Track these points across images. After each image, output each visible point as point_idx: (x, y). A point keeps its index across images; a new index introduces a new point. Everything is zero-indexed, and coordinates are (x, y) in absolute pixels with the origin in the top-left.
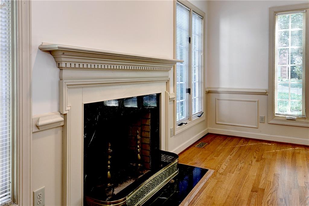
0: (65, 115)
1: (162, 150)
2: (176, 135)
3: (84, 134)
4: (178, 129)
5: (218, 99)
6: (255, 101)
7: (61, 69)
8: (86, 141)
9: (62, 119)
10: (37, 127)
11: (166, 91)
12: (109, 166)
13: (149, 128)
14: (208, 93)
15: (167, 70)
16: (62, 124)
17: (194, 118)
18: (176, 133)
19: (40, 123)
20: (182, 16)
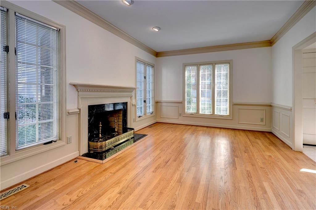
0: (80, 109)
1: (128, 127)
2: (137, 121)
3: (88, 117)
4: (138, 119)
5: (162, 106)
6: (177, 106)
7: (78, 92)
8: (89, 121)
9: (78, 111)
10: (69, 113)
11: (130, 101)
12: (100, 132)
13: (121, 118)
14: (157, 102)
15: (131, 92)
16: (79, 113)
17: (148, 114)
18: (136, 120)
19: (70, 112)
20: (141, 67)
